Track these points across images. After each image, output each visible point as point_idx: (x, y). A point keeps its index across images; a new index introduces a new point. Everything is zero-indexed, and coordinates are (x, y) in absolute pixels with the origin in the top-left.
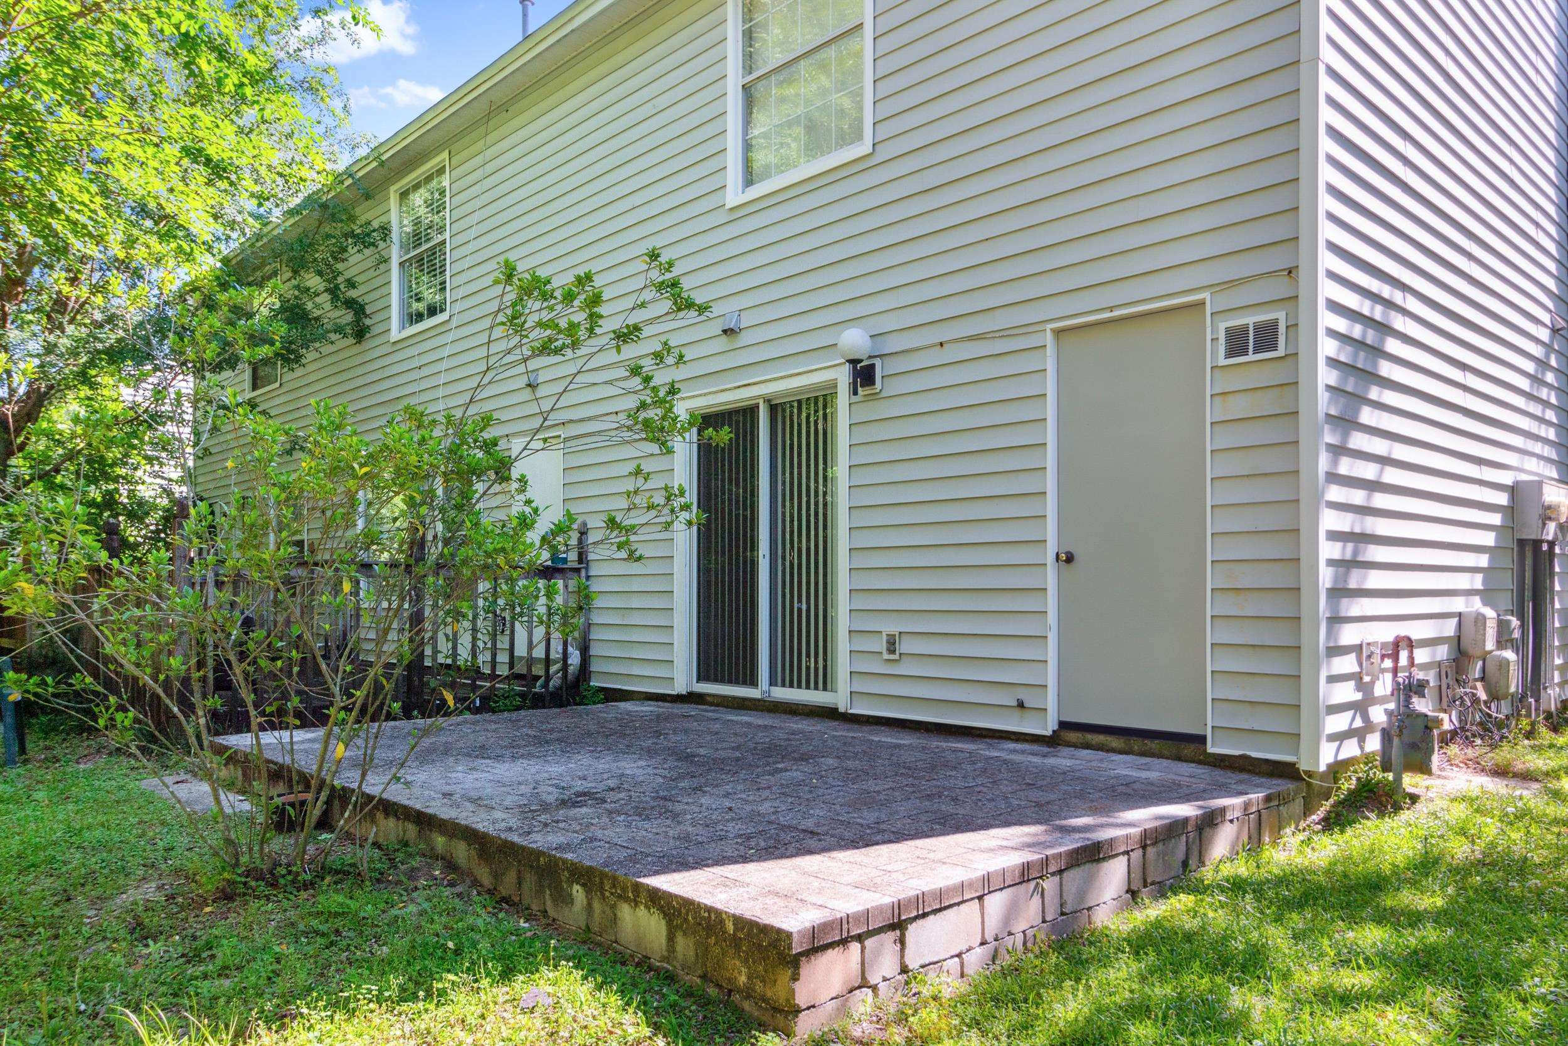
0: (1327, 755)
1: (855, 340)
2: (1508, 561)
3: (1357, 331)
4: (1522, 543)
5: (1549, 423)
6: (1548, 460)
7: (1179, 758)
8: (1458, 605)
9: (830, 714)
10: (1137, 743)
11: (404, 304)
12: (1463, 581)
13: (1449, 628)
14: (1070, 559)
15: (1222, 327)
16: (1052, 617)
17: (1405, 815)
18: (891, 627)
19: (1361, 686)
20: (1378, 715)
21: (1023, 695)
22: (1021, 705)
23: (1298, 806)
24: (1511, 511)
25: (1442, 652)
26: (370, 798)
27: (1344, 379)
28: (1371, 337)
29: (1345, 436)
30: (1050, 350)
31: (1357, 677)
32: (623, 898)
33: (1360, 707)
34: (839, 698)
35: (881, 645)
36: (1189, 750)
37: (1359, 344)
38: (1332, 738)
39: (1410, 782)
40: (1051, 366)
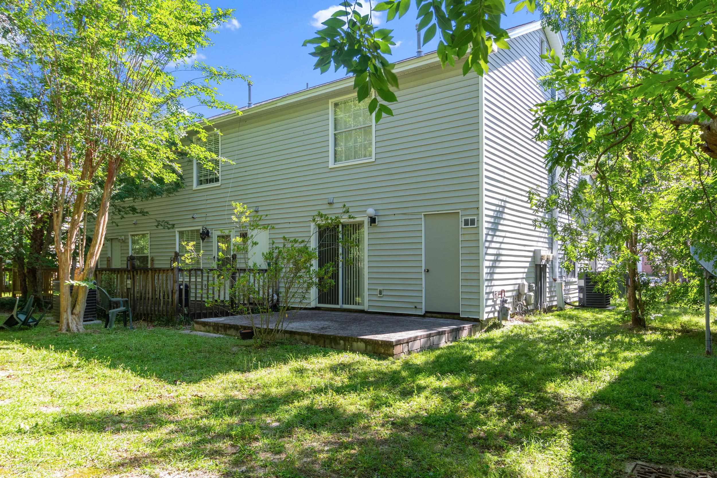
0: (485, 316)
1: (371, 211)
2: (533, 270)
3: (498, 209)
4: (536, 265)
5: (546, 233)
6: (545, 242)
7: (454, 319)
8: (519, 281)
9: (362, 311)
10: (444, 316)
11: (199, 177)
12: (521, 276)
13: (516, 287)
14: (428, 271)
15: (463, 219)
16: (424, 285)
17: (502, 329)
18: (381, 288)
19: (493, 301)
20: (497, 308)
21: (416, 305)
22: (416, 307)
23: (479, 328)
24: (534, 257)
25: (514, 293)
26: (272, 330)
27: (495, 220)
28: (501, 209)
29: (495, 233)
30: (423, 219)
31: (493, 299)
32: (354, 341)
33: (493, 306)
34: (366, 307)
35: (377, 293)
36: (456, 316)
37: (499, 211)
38: (486, 313)
39: (503, 322)
40: (423, 223)
